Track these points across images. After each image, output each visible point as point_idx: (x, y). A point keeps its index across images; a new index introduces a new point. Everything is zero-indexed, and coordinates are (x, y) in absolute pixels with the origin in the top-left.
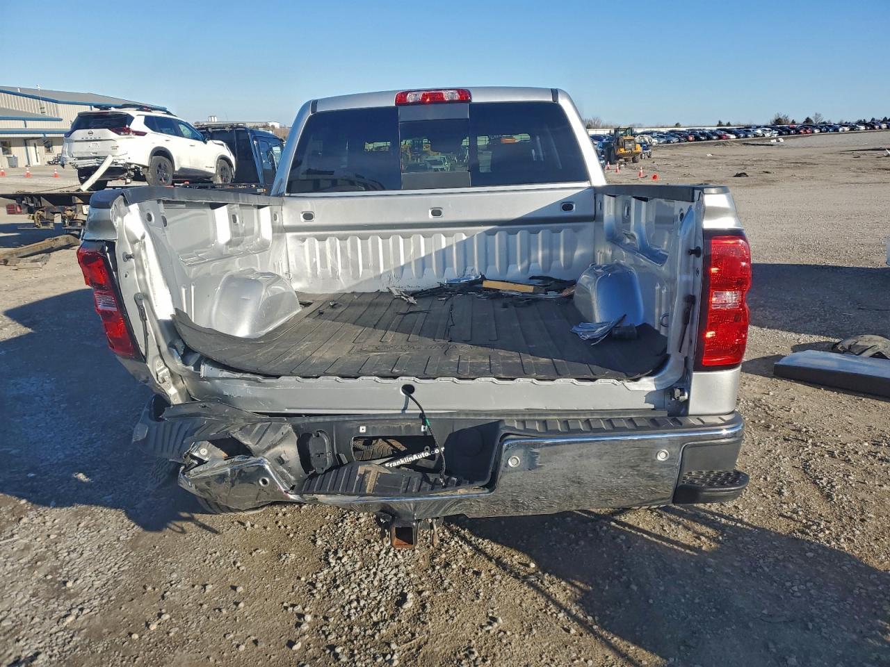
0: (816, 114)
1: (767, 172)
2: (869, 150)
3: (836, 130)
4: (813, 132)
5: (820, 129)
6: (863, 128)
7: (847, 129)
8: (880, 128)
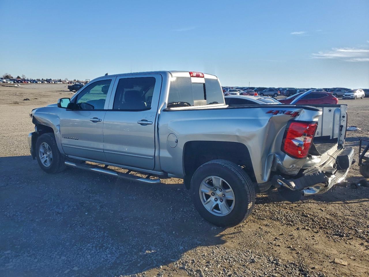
0: (23, 75)
1: (36, 99)
2: (59, 91)
3: (36, 82)
4: (28, 83)
5: (31, 82)
6: (46, 82)
7: (40, 82)
8: (52, 83)
